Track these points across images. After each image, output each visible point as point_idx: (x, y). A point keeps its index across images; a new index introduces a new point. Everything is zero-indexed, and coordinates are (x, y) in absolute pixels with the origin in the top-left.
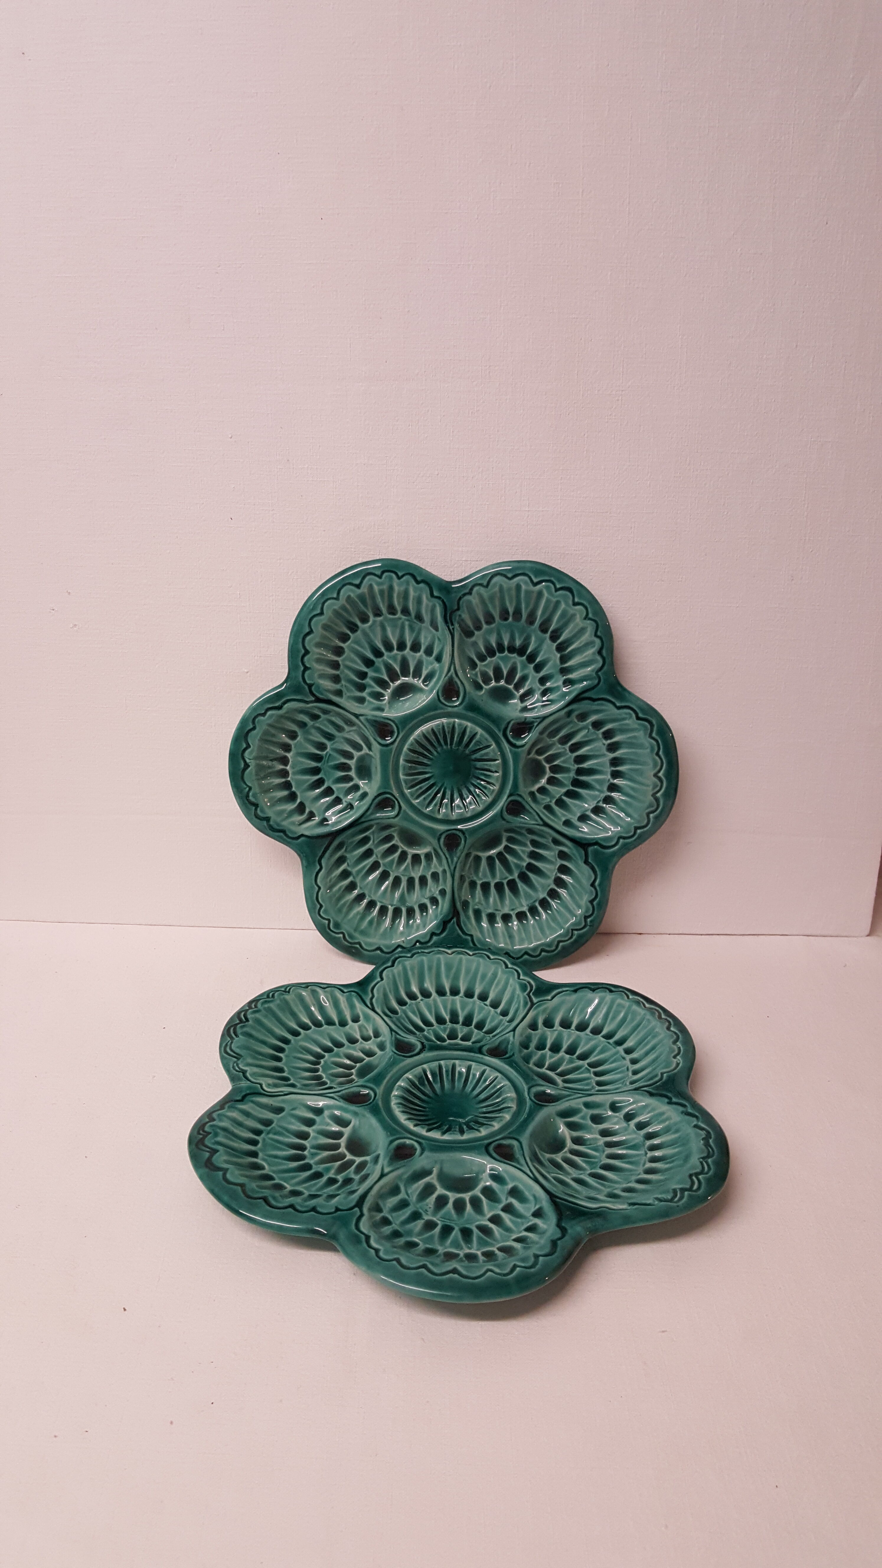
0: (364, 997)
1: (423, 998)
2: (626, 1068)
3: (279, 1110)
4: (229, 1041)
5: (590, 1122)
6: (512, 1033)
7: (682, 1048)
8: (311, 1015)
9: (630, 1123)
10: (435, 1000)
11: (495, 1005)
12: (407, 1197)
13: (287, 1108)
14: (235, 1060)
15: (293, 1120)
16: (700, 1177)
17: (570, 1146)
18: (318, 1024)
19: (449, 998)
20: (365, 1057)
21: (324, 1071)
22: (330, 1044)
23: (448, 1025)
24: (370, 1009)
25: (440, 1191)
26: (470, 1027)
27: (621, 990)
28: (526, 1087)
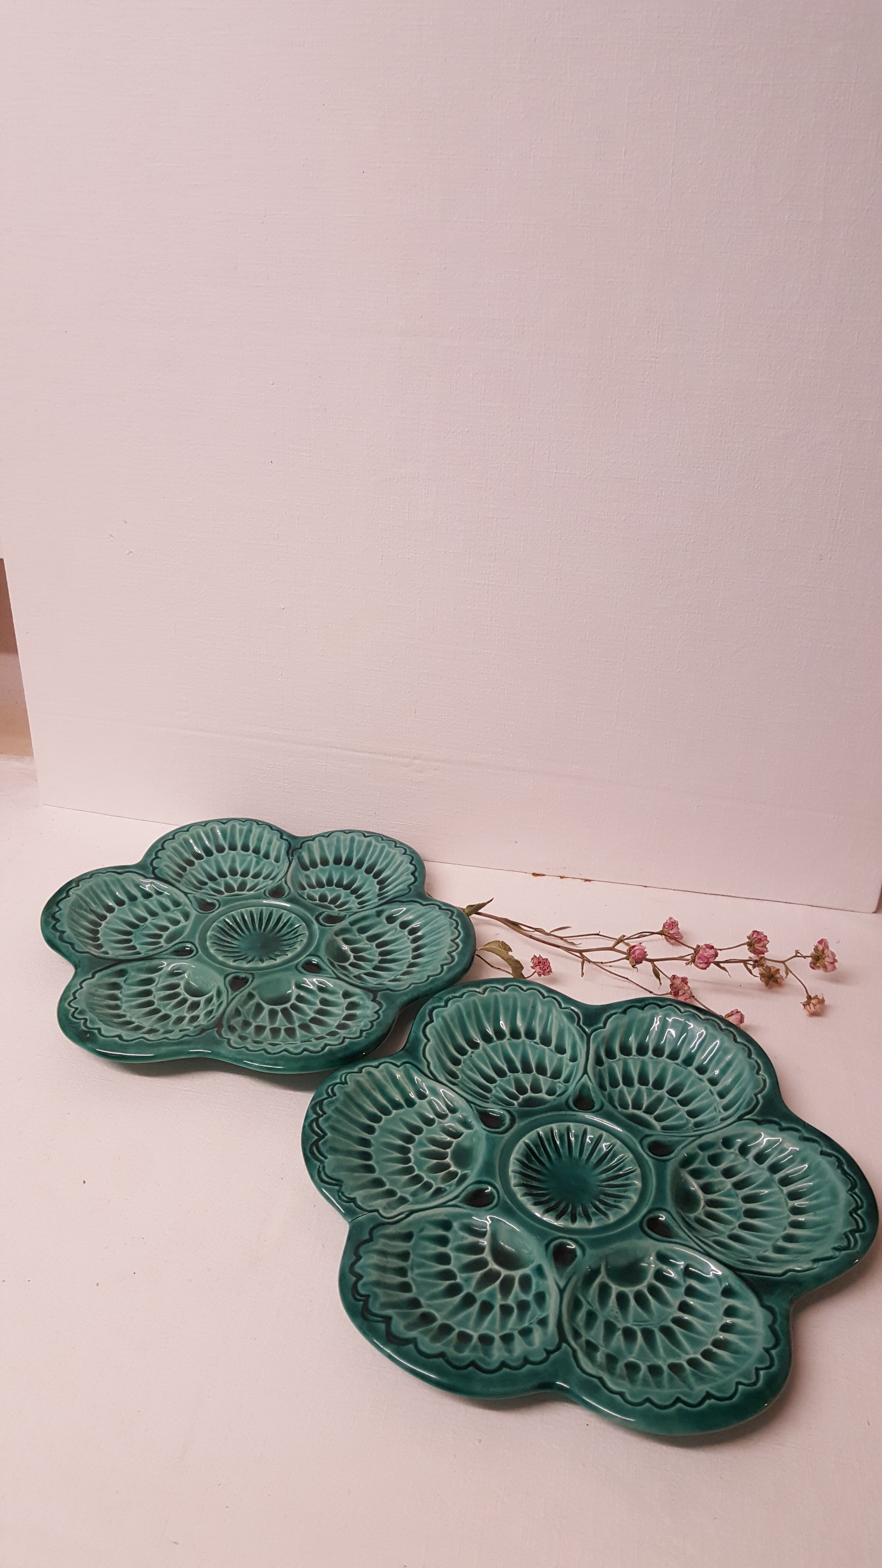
0: (420, 1067)
1: (473, 1050)
2: (708, 1091)
3: (408, 1237)
4: (320, 1167)
5: (709, 1165)
6: (586, 1076)
7: (759, 1061)
8: (376, 1103)
9: (747, 1157)
10: (485, 1050)
11: (546, 1041)
12: (590, 1307)
13: (415, 1231)
14: (337, 1188)
15: (427, 1244)
16: (859, 1212)
17: (703, 1198)
18: (387, 1112)
19: (496, 1042)
20: (452, 1140)
21: (420, 1169)
22: (408, 1132)
23: (509, 1076)
24: (433, 1080)
25: (615, 1289)
26: (533, 1073)
27: (668, 1003)
28: (636, 1141)
